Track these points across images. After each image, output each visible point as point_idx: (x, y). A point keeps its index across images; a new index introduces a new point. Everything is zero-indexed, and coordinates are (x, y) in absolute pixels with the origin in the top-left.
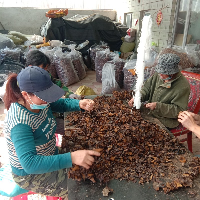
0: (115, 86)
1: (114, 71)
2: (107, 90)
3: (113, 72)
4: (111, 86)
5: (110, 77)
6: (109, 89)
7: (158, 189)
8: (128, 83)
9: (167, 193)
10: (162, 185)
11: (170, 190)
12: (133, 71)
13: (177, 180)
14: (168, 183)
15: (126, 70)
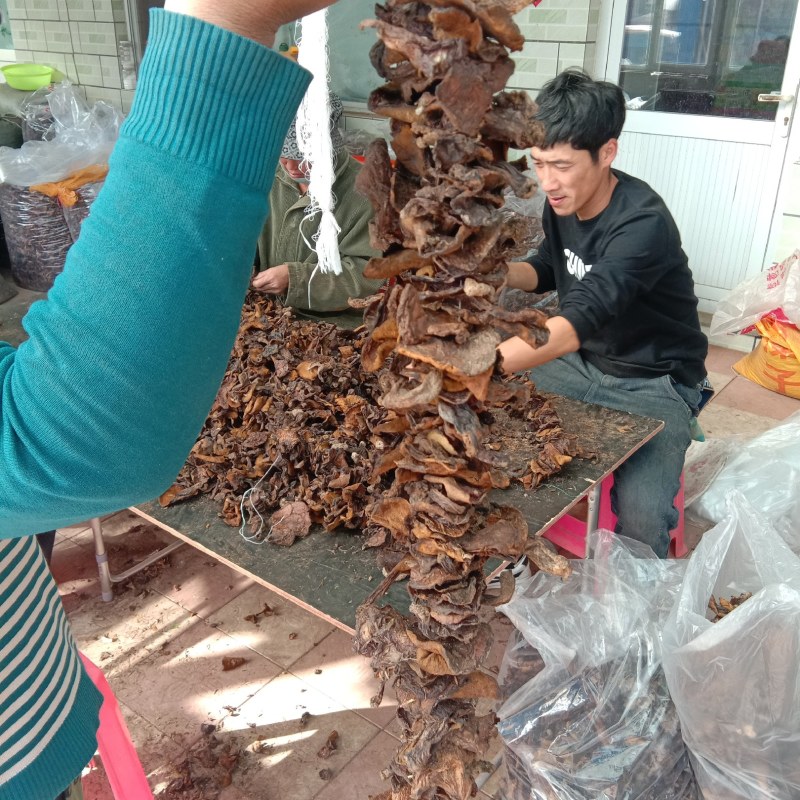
7: (508, 483)
8: (35, 246)
9: (534, 488)
10: (515, 471)
11: (539, 478)
12: (61, 190)
13: (549, 447)
14: (532, 463)
15: (13, 189)
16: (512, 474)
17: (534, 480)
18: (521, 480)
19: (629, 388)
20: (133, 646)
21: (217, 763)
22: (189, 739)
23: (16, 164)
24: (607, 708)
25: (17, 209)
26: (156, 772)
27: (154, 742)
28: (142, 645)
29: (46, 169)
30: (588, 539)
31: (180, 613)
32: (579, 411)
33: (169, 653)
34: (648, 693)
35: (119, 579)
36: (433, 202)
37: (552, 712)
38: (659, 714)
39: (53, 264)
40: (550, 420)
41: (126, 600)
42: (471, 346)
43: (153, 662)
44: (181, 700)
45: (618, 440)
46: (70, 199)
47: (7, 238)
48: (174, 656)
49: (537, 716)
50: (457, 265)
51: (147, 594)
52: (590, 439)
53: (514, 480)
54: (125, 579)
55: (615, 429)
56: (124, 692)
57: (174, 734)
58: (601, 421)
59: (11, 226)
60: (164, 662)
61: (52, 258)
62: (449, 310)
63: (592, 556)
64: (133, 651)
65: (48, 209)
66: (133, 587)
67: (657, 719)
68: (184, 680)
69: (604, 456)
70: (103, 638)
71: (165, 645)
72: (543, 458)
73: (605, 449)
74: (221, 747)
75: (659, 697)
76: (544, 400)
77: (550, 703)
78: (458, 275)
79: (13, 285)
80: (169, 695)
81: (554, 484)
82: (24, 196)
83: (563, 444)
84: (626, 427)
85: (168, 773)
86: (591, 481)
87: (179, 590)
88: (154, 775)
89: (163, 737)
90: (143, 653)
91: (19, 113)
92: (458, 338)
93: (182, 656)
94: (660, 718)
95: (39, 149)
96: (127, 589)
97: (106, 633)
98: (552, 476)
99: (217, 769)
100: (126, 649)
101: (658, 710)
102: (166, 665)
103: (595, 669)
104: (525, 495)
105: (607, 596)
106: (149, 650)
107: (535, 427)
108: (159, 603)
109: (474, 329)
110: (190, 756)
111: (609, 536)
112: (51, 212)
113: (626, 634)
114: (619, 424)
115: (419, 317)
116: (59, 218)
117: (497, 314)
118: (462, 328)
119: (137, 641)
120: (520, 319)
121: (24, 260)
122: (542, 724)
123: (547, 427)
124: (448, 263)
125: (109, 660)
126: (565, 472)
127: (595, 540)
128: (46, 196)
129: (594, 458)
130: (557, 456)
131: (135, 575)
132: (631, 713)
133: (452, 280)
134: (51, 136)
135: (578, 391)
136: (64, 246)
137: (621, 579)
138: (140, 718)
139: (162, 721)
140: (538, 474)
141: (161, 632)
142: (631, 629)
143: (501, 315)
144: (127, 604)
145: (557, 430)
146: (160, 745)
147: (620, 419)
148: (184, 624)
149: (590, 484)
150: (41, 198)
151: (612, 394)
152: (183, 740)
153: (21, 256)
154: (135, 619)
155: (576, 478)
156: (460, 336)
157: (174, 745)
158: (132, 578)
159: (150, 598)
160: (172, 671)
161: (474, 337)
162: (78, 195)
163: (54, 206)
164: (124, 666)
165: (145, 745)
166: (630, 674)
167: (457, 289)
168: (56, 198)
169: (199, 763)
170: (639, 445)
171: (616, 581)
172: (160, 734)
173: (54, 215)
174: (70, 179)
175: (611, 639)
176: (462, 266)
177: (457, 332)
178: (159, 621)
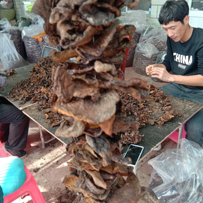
0: (19, 58)
1: (12, 41)
2: (10, 65)
3: (11, 43)
4: (15, 60)
5: (10, 50)
6: (13, 64)
7: (153, 123)
8: (33, 52)
9: (162, 125)
10: (156, 120)
11: (164, 122)
12: (38, 37)
13: (167, 112)
14: (161, 117)
15: (27, 37)
16: (155, 121)
17: (162, 123)
18: (158, 122)
19: (194, 92)
20: (49, 161)
21: (68, 198)
22: (62, 190)
23: (28, 31)
24: (183, 196)
25: (28, 43)
26: (52, 199)
27: (52, 190)
28: (51, 161)
29: (35, 32)
30: (179, 141)
31: (62, 152)
32: (177, 100)
33: (58, 164)
34: (197, 192)
35: (47, 142)
36: (67, 9)
37: (165, 195)
38: (200, 199)
39: (37, 57)
40: (168, 104)
41: (48, 148)
42: (102, 102)
43: (54, 166)
44: (60, 178)
45: (189, 110)
46: (40, 40)
47: (26, 50)
48: (60, 165)
49: (161, 195)
50: (89, 53)
51: (54, 147)
52: (180, 109)
53: (155, 123)
54: (49, 142)
55: (189, 107)
56: (46, 175)
57: (58, 188)
58: (184, 104)
59: (27, 47)
60: (57, 167)
61: (37, 55)
62: (87, 81)
63: (179, 148)
64: (49, 163)
65: (36, 43)
66: (50, 145)
67: (199, 200)
68: (62, 172)
69: (185, 115)
70: (41, 159)
71: (58, 162)
72: (165, 116)
73: (185, 113)
74: (70, 193)
75: (200, 193)
76: (166, 97)
77: (165, 192)
78: (91, 59)
79: (28, 62)
80: (57, 176)
81: (168, 124)
82: (30, 39)
83: (172, 112)
84: (192, 106)
85: (55, 200)
86: (181, 124)
87: (63, 146)
88: (51, 200)
89: (55, 189)
90: (51, 163)
91: (31, 18)
92: (93, 98)
93: (62, 165)
94: (200, 200)
95: (34, 27)
96: (49, 145)
97: (42, 157)
98: (168, 122)
99: (69, 199)
100: (47, 162)
101: (200, 197)
102: (57, 168)
103: (180, 183)
104: (159, 128)
105: (184, 160)
106: (53, 163)
107: (163, 105)
108: (57, 149)
109: (104, 91)
110: (61, 195)
111: (186, 140)
112: (37, 43)
113: (190, 173)
114: (190, 105)
115: (68, 86)
116: (39, 45)
117: (116, 83)
118: (96, 92)
119: (50, 160)
120: (131, 85)
121: (30, 56)
122: (162, 198)
123: (167, 106)
124: (84, 52)
125: (42, 165)
126: (172, 120)
127: (181, 141)
128: (35, 39)
129: (182, 116)
130: (170, 115)
131: (51, 141)
132: (191, 198)
133: (87, 62)
134: (37, 23)
135: (177, 94)
136: (40, 52)
137: (189, 155)
138: (49, 183)
139: (55, 184)
140: (163, 121)
141: (57, 158)
142: (192, 171)
143: (119, 83)
144: (49, 149)
145: (170, 107)
146: (54, 191)
147: (190, 103)
148: (63, 156)
149: (180, 124)
150: (34, 40)
151: (187, 95)
152: (60, 190)
153: (29, 55)
154: (50, 154)
155: (175, 122)
156: (94, 96)
157: (57, 191)
158: (50, 142)
159: (54, 148)
160: (59, 169)
161: (104, 96)
162: (43, 39)
163: (37, 42)
164: (46, 167)
165: (50, 191)
166: (191, 185)
167: (91, 68)
168: (37, 39)
169: (64, 197)
170: (196, 112)
171: (188, 156)
172: (54, 188)
173: (37, 44)
174: (41, 34)
175: (185, 174)
176: (93, 53)
177: (92, 94)
178: (56, 155)
